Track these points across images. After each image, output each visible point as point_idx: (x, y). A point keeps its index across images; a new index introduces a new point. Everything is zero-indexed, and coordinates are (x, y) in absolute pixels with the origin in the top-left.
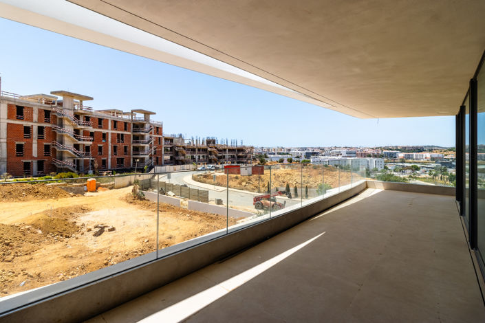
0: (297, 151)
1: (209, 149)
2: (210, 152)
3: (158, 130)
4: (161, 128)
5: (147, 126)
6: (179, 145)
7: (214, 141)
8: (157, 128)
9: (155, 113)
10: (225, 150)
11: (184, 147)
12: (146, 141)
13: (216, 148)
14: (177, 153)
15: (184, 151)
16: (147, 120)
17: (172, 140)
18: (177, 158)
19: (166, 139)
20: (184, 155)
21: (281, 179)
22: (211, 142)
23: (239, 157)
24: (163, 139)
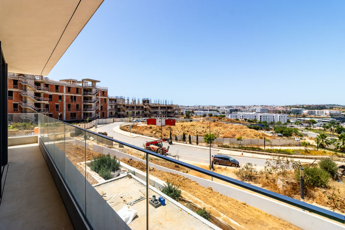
0: (225, 109)
1: (144, 107)
2: (146, 109)
3: (104, 93)
4: (107, 92)
5: (94, 90)
6: (121, 103)
7: (148, 101)
8: (103, 92)
9: (99, 82)
10: (157, 108)
11: (124, 105)
12: (93, 101)
13: (149, 106)
14: (119, 110)
15: (124, 108)
16: (93, 86)
17: (115, 100)
18: (119, 113)
19: (111, 100)
20: (124, 111)
21: (186, 129)
22: (146, 101)
23: (169, 112)
24: (108, 100)
